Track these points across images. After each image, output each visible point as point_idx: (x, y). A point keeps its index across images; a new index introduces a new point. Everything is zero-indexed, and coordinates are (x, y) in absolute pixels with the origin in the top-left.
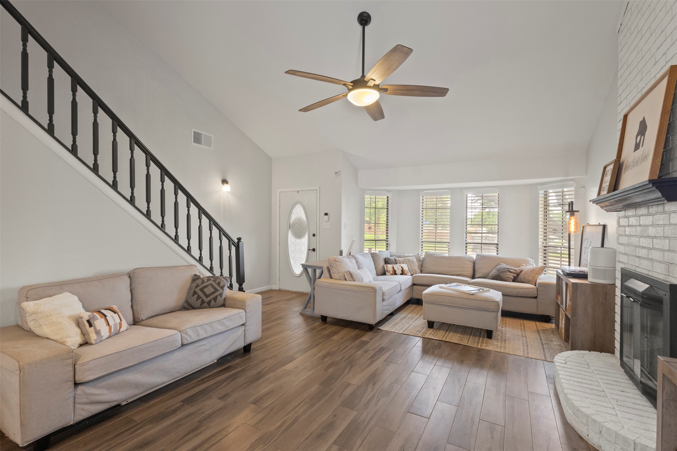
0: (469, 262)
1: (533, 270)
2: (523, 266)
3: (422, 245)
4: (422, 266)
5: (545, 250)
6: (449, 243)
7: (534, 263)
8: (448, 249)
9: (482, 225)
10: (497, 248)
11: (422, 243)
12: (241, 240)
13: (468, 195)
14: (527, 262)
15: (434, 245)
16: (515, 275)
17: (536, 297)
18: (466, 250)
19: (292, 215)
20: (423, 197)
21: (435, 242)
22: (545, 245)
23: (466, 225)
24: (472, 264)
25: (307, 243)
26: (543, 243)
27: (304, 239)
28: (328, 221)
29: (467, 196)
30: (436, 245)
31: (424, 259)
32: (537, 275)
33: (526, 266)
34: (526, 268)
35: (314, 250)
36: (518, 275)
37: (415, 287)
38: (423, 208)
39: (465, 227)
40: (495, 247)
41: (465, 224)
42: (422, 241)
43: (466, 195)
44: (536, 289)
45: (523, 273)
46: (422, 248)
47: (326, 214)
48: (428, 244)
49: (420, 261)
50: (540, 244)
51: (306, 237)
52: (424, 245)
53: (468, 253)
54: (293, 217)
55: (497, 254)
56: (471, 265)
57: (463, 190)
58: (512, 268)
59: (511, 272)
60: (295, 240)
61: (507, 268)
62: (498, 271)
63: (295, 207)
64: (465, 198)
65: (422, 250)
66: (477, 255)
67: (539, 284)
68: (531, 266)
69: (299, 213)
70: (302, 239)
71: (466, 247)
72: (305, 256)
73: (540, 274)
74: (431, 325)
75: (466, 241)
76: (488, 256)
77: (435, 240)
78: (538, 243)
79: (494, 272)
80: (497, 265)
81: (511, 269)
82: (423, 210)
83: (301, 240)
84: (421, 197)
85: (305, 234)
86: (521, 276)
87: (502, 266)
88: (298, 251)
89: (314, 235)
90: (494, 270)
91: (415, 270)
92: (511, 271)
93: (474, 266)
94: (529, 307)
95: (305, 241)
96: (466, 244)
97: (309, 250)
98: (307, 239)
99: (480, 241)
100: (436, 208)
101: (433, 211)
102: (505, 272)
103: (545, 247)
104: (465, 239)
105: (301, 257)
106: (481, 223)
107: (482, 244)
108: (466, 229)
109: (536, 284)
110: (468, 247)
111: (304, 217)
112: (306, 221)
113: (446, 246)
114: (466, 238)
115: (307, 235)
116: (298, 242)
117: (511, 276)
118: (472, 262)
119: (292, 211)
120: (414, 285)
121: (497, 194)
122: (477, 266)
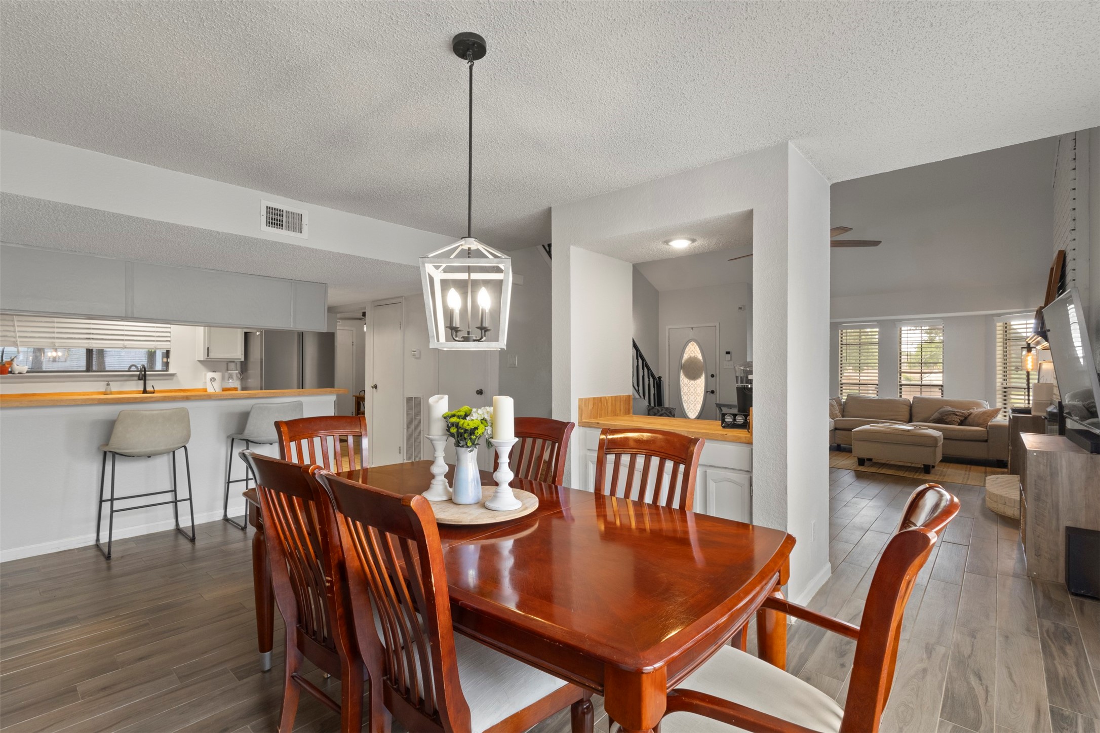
0: (905, 406)
1: (984, 413)
2: (974, 409)
3: (842, 387)
4: (843, 410)
5: (1005, 392)
6: (877, 385)
7: (988, 405)
8: (876, 392)
9: (922, 363)
10: (942, 391)
11: (841, 386)
12: (662, 379)
13: (903, 328)
14: (978, 405)
15: (858, 388)
16: (962, 418)
17: (986, 441)
18: (901, 393)
19: (685, 355)
20: (842, 331)
21: (859, 384)
22: (1005, 385)
23: (900, 364)
24: (909, 408)
25: (704, 384)
26: (1002, 384)
27: (700, 380)
28: (731, 360)
29: (901, 329)
30: (860, 388)
31: (845, 403)
32: (989, 418)
33: (977, 409)
34: (976, 411)
35: (713, 392)
36: (966, 418)
37: (836, 431)
38: (842, 344)
39: (899, 366)
40: (939, 389)
41: (899, 362)
42: (841, 382)
43: (899, 328)
44: (986, 432)
45: (972, 416)
46: (842, 391)
47: (728, 353)
48: (849, 386)
49: (841, 405)
50: (998, 384)
51: (703, 379)
52: (844, 388)
53: (903, 397)
54: (686, 356)
55: (942, 397)
56: (907, 409)
57: (896, 323)
58: (959, 411)
59: (957, 415)
60: (689, 381)
61: (952, 411)
62: (941, 414)
63: (688, 344)
64: (899, 332)
65: (842, 394)
66: (914, 398)
67: (990, 426)
68: (984, 409)
69: (693, 351)
70: (698, 380)
71: (901, 389)
72: (702, 399)
73: (993, 417)
74: (861, 462)
75: (900, 382)
76: (929, 398)
77: (858, 381)
78: (996, 384)
79: (936, 415)
80: (940, 408)
81: (957, 412)
82: (842, 346)
83: (696, 381)
84: (840, 331)
85: (701, 374)
86: (969, 419)
87: (946, 409)
88: (692, 394)
89: (713, 376)
90: (936, 413)
91: (836, 414)
92: (957, 413)
93: (911, 410)
94: (978, 451)
95: (701, 382)
96: (901, 385)
97: (707, 392)
98: (704, 380)
99: (919, 383)
100: (860, 344)
101: (856, 347)
102: (949, 415)
103: (1005, 388)
104: (899, 380)
105: (697, 400)
106: (920, 361)
107: (921, 386)
108: (900, 368)
109: (987, 427)
110: (903, 389)
111: (700, 356)
112: (702, 361)
113: (874, 388)
114: (900, 378)
115: (704, 375)
116: (692, 384)
117: (957, 419)
118: (908, 406)
119: (685, 349)
120: (836, 429)
121: (942, 327)
122: (914, 410)
